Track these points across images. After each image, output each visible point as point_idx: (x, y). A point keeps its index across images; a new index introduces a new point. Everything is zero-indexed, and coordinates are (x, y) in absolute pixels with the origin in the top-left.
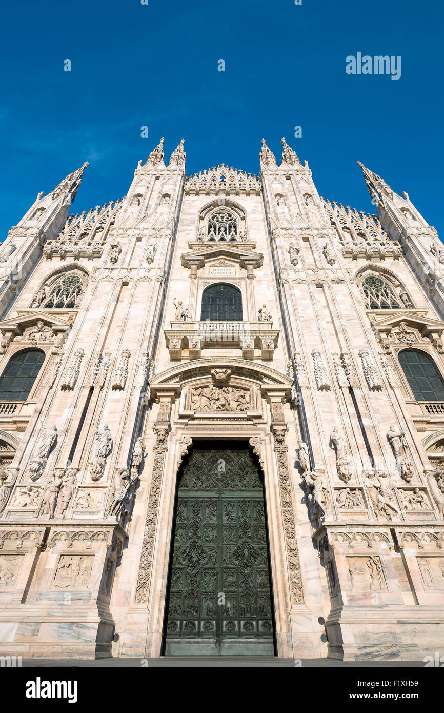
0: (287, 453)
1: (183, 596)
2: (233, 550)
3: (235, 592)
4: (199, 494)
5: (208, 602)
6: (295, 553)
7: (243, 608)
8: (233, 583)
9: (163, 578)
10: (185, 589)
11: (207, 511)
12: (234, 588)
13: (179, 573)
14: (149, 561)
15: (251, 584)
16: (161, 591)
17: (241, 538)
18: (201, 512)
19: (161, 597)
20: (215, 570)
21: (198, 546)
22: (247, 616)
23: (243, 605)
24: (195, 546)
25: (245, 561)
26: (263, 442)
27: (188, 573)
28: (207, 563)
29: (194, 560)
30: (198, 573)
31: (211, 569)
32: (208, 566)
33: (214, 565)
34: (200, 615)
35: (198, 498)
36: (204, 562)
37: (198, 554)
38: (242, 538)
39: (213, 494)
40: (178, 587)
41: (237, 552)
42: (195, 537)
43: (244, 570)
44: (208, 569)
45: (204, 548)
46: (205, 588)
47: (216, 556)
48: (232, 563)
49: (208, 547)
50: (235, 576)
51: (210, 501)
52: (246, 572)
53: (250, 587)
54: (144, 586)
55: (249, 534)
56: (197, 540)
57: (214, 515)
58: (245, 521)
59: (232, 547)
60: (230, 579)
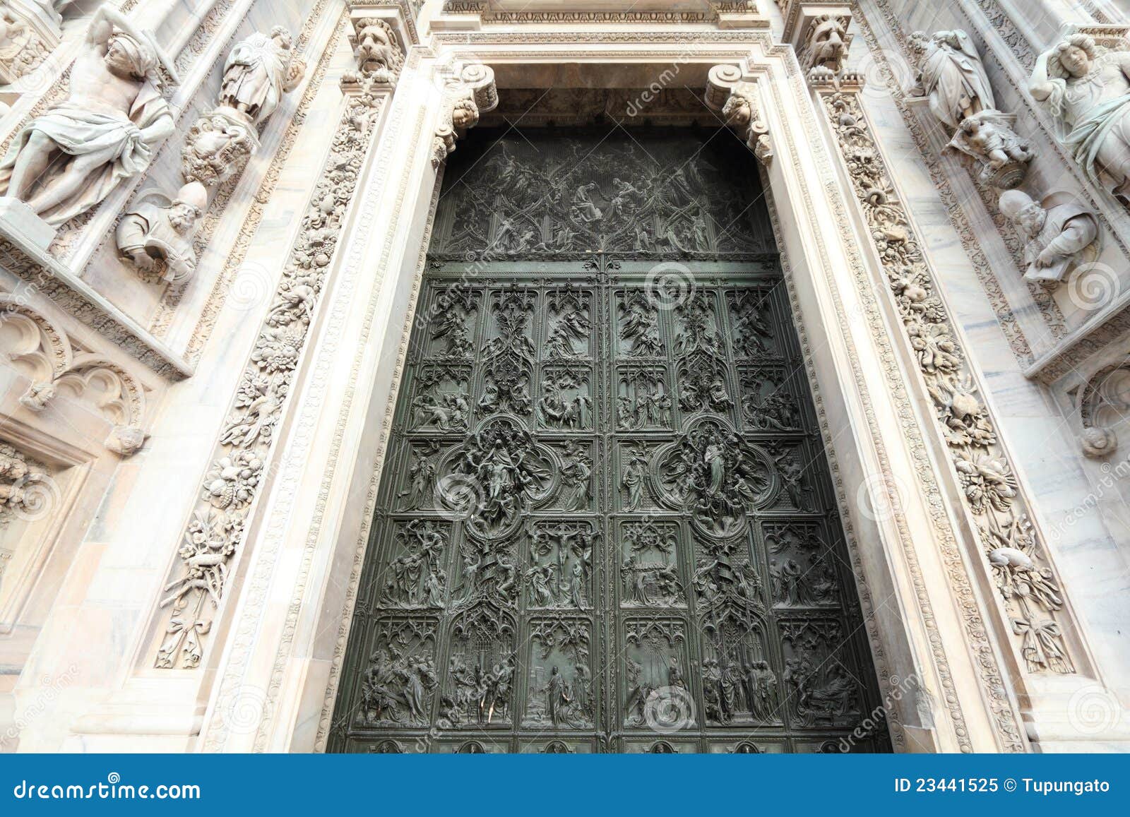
0: (861, 97)
1: (443, 636)
2: (660, 451)
3: (673, 615)
4: (521, 268)
5: (557, 657)
6: (978, 433)
7: (714, 684)
8: (664, 576)
9: (311, 544)
10: (456, 603)
11: (554, 323)
12: (671, 600)
13: (430, 538)
14: (254, 464)
15: (744, 584)
16: (296, 608)
17: (686, 408)
18: (529, 324)
19: (289, 639)
20: (585, 523)
21: (514, 437)
22: (737, 721)
23: (715, 674)
24: (504, 438)
25: (712, 491)
26: (762, 77)
27: (471, 540)
28: (552, 500)
29: (496, 485)
30: (511, 539)
31: (572, 524)
32: (557, 512)
33: (581, 507)
34: (517, 720)
35: (520, 280)
36: (540, 496)
37: (512, 466)
38: (693, 409)
39: (576, 269)
40: (423, 595)
41: (676, 456)
42: (504, 405)
43: (710, 528)
44: (555, 523)
45: (538, 445)
46: (542, 599)
47: (588, 473)
48: (655, 499)
49: (556, 442)
50: (673, 549)
51: (564, 291)
52: (720, 533)
53: (742, 593)
54: (208, 582)
55: (723, 395)
56: (511, 415)
57: (578, 335)
58: (700, 351)
59: (654, 442)
60: (651, 560)
